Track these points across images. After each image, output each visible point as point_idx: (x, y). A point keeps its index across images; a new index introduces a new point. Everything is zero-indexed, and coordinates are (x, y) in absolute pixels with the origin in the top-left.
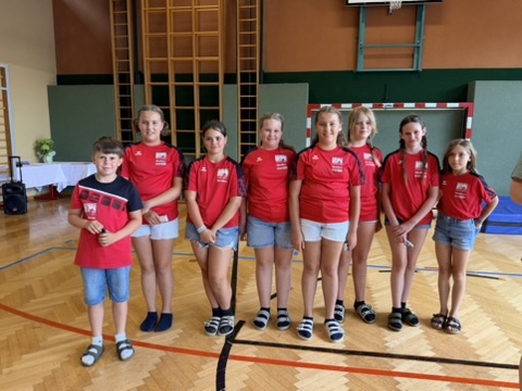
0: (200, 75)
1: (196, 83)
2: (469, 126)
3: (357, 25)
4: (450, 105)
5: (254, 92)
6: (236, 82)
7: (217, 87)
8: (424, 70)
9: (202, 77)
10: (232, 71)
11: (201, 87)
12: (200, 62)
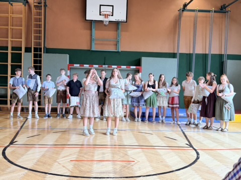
0: (12, 47)
1: (10, 51)
3: (91, 30)
4: (132, 67)
5: (41, 57)
6: (31, 52)
7: (21, 54)
8: (121, 51)
9: (13, 49)
10: (29, 46)
11: (12, 53)
12: (12, 41)
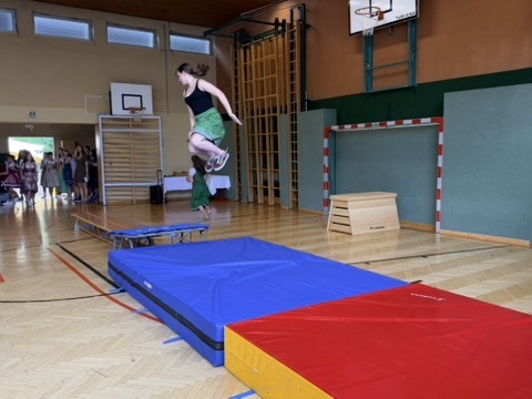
1: (266, 115)
2: (441, 142)
4: (423, 120)
6: (287, 112)
7: (277, 117)
8: (419, 84)
